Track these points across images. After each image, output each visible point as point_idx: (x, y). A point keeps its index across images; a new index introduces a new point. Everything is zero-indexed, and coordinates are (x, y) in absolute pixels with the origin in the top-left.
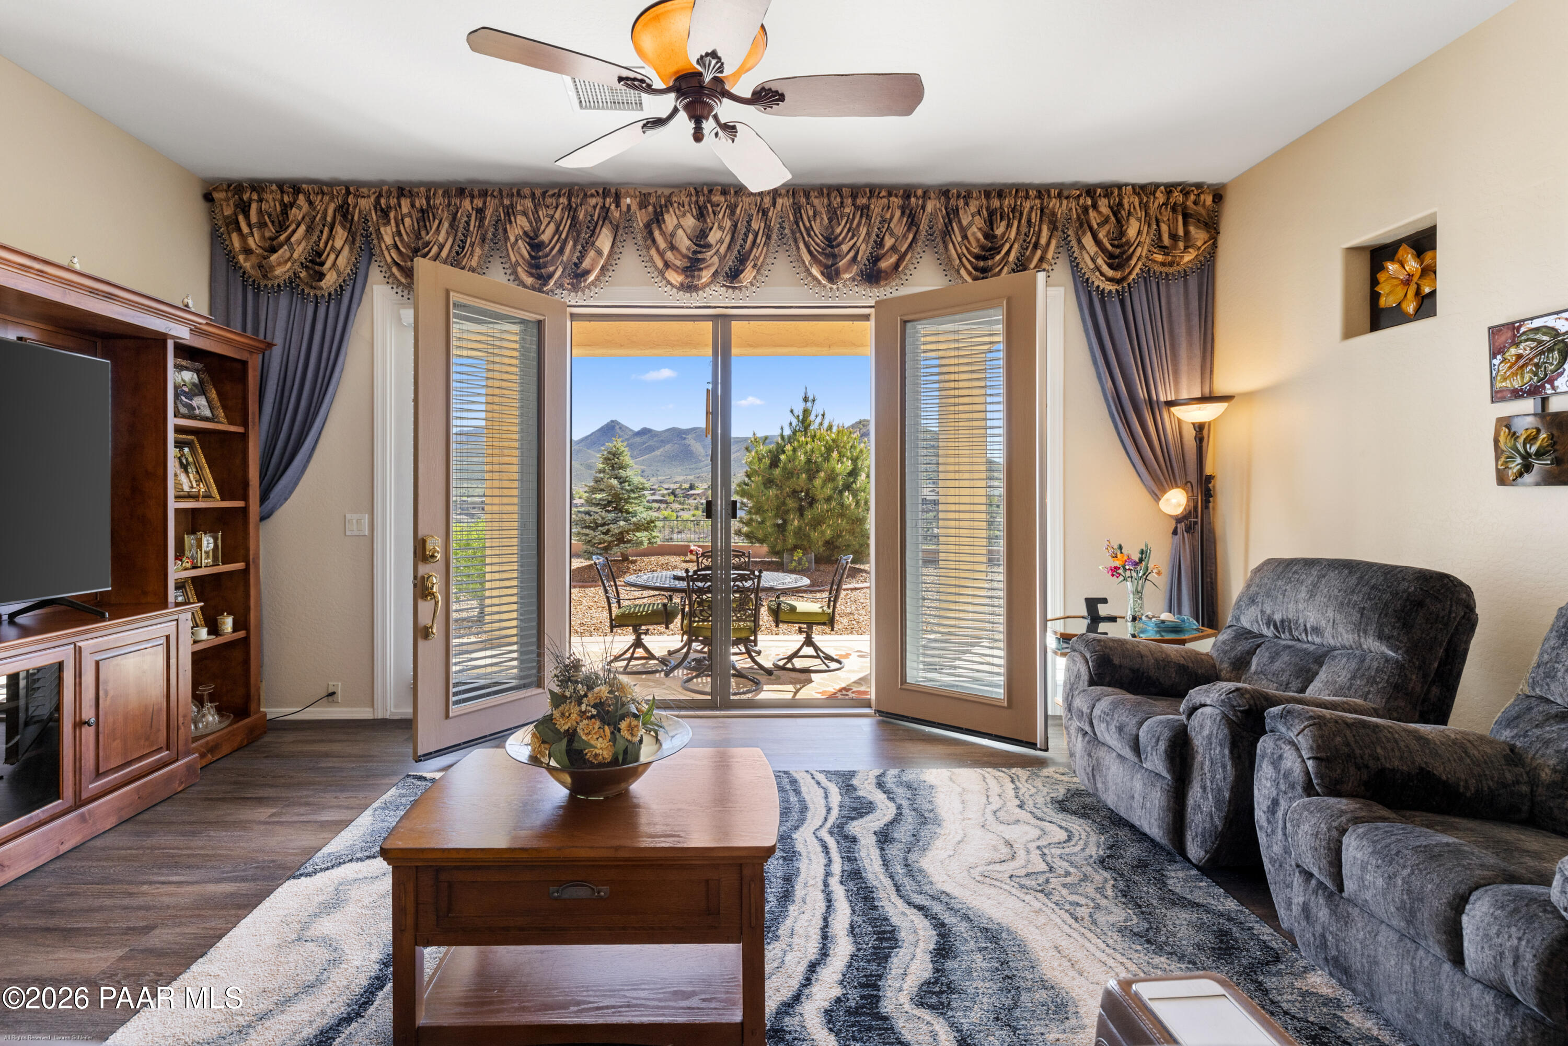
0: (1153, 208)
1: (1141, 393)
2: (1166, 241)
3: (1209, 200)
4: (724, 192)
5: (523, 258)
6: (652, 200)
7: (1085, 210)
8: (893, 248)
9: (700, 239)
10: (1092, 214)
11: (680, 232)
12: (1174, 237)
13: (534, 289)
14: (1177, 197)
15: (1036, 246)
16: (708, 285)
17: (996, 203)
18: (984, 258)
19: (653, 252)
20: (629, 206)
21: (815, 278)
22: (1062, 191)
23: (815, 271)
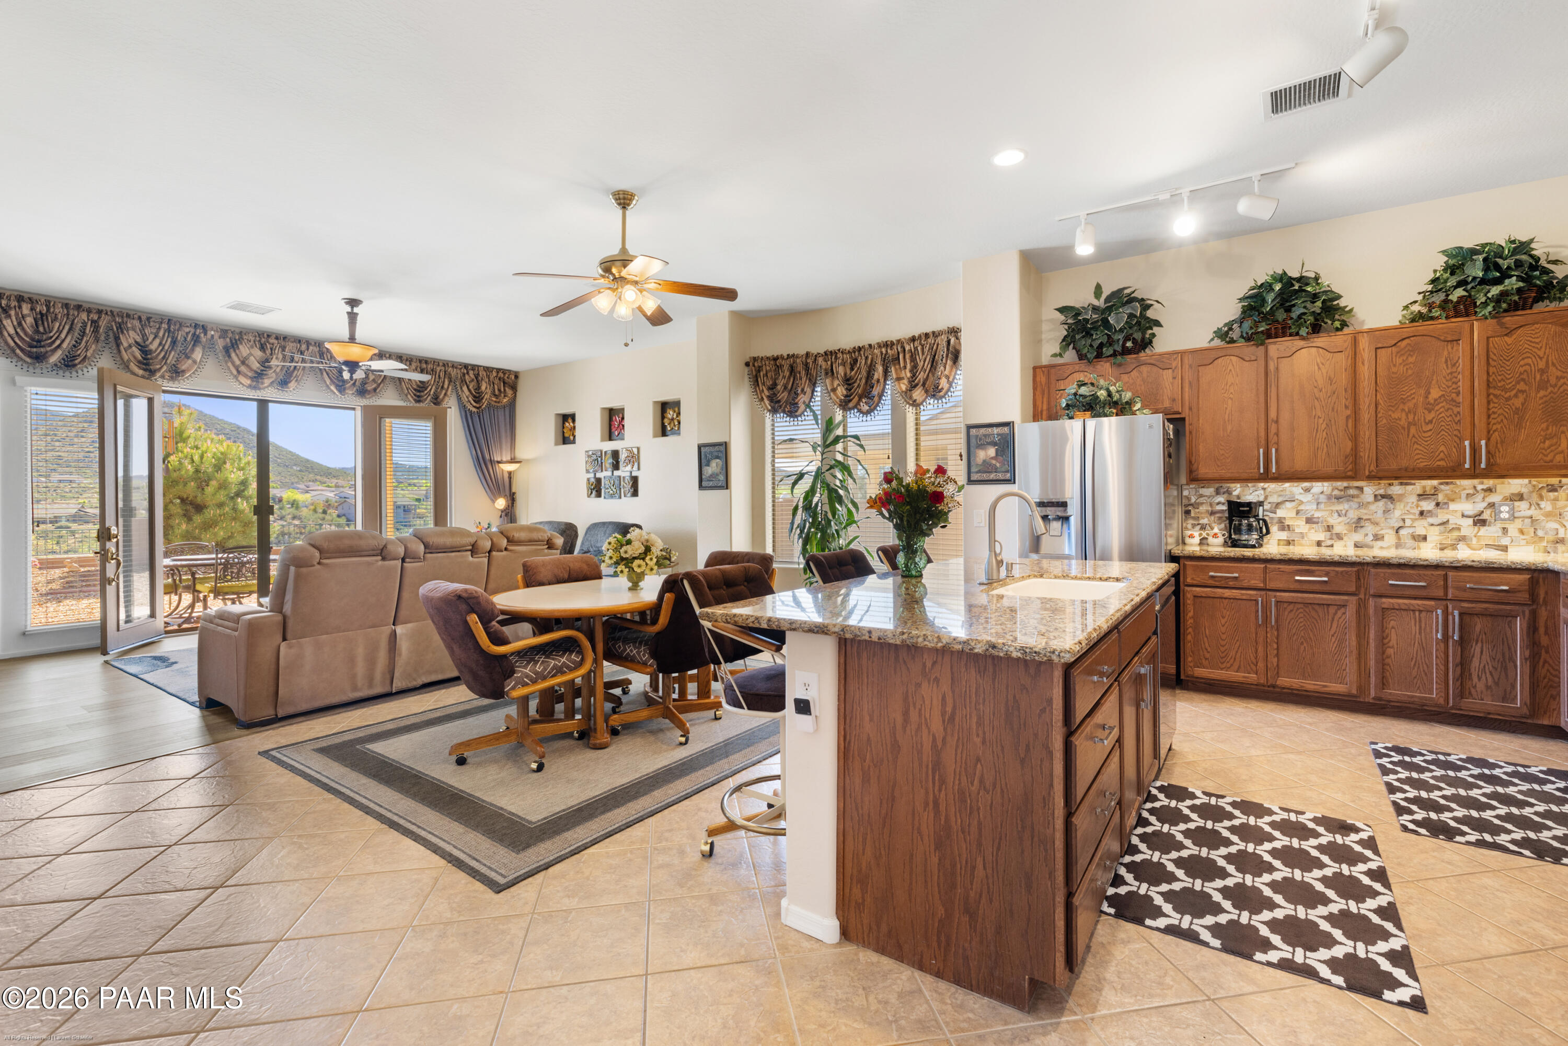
0: (492, 377)
1: (487, 457)
2: (497, 392)
3: (513, 377)
4: (277, 338)
5: (135, 357)
6: (230, 335)
7: (464, 375)
8: (374, 380)
9: (265, 363)
10: (467, 377)
11: (252, 358)
12: (499, 390)
13: (143, 377)
14: (501, 375)
15: (442, 387)
16: (267, 387)
17: (424, 366)
18: (419, 391)
19: (230, 364)
20: (212, 336)
21: (332, 391)
22: (454, 365)
23: (333, 388)
